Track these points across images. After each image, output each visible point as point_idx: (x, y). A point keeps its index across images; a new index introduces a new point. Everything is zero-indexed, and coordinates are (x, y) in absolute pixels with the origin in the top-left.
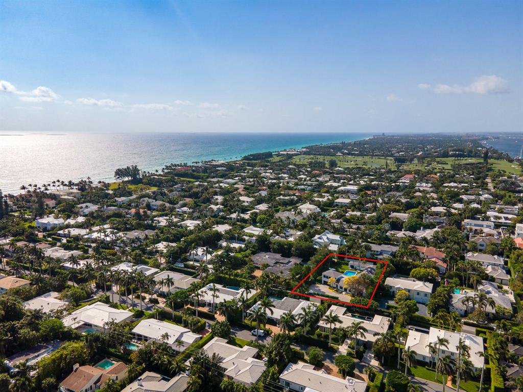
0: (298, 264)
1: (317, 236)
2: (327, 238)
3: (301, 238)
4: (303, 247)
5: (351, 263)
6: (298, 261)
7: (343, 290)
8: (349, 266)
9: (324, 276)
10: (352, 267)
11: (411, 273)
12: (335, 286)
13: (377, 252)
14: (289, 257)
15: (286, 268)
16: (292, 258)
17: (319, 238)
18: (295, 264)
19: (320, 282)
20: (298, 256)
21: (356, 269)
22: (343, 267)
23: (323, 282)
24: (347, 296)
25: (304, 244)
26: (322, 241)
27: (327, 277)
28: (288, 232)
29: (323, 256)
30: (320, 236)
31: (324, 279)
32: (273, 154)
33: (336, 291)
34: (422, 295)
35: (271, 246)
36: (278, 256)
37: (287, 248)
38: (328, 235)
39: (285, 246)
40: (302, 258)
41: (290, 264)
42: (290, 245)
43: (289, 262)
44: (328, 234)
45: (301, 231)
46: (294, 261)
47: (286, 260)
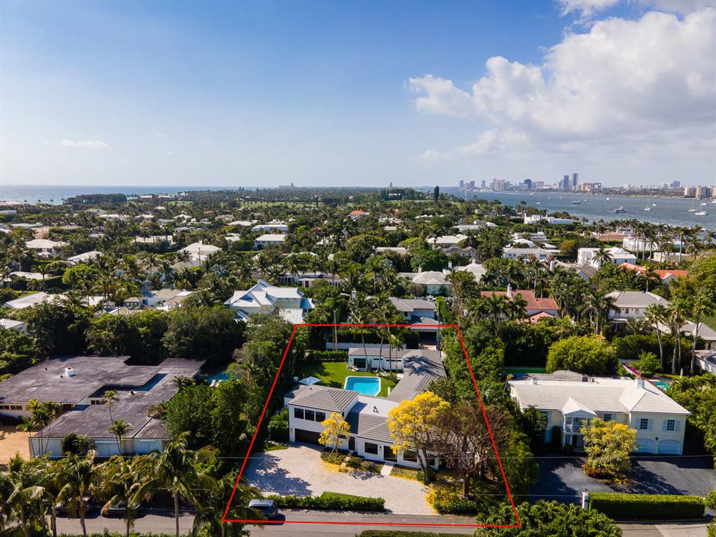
0: (189, 383)
1: (238, 294)
2: (267, 296)
3: (189, 303)
4: (203, 321)
5: (354, 351)
6: (189, 371)
7: (380, 455)
8: (351, 363)
9: (299, 414)
10: (360, 363)
11: (551, 355)
12: (344, 444)
13: (406, 314)
14: (156, 362)
15: (143, 403)
16: (165, 366)
17: (246, 298)
18: (181, 383)
19: (282, 438)
20: (186, 354)
21: (372, 370)
22: (329, 367)
23: (292, 436)
24: (404, 480)
25: (204, 316)
26: (253, 304)
27: (310, 416)
28: (150, 296)
29: (277, 340)
30: (245, 293)
31: (295, 424)
32: (128, 199)
33: (351, 464)
34: (657, 429)
35: (89, 334)
36: (115, 365)
37: (146, 334)
38: (265, 289)
39: (141, 330)
40: (199, 358)
41: (159, 385)
42: (158, 325)
43: (157, 378)
44: (265, 286)
45: (188, 289)
46: (172, 372)
47: (147, 373)
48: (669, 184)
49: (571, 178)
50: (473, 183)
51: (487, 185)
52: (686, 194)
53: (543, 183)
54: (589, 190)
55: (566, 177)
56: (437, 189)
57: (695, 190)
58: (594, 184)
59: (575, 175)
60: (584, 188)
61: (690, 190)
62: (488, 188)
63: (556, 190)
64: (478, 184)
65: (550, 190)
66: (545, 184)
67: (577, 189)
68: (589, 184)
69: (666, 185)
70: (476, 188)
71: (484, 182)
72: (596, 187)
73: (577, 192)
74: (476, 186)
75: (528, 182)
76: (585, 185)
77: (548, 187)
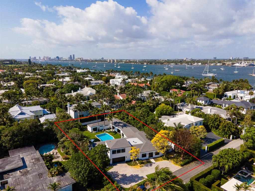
2: (30, 111)
9: (114, 152)
17: (21, 114)
26: (27, 116)
48: (101, 58)
49: (72, 56)
50: (35, 58)
51: (42, 58)
52: (108, 61)
53: (62, 58)
54: (80, 60)
55: (71, 56)
56: (29, 60)
57: (110, 60)
58: (81, 58)
59: (74, 55)
60: (78, 60)
61: (109, 60)
62: (42, 60)
63: (68, 60)
64: (37, 58)
65: (66, 60)
66: (63, 58)
67: (76, 60)
68: (79, 58)
69: (100, 59)
70: (37, 60)
71: (40, 57)
72: (82, 59)
73: (76, 61)
74: (37, 59)
75: (58, 57)
76: (78, 58)
77: (65, 59)
